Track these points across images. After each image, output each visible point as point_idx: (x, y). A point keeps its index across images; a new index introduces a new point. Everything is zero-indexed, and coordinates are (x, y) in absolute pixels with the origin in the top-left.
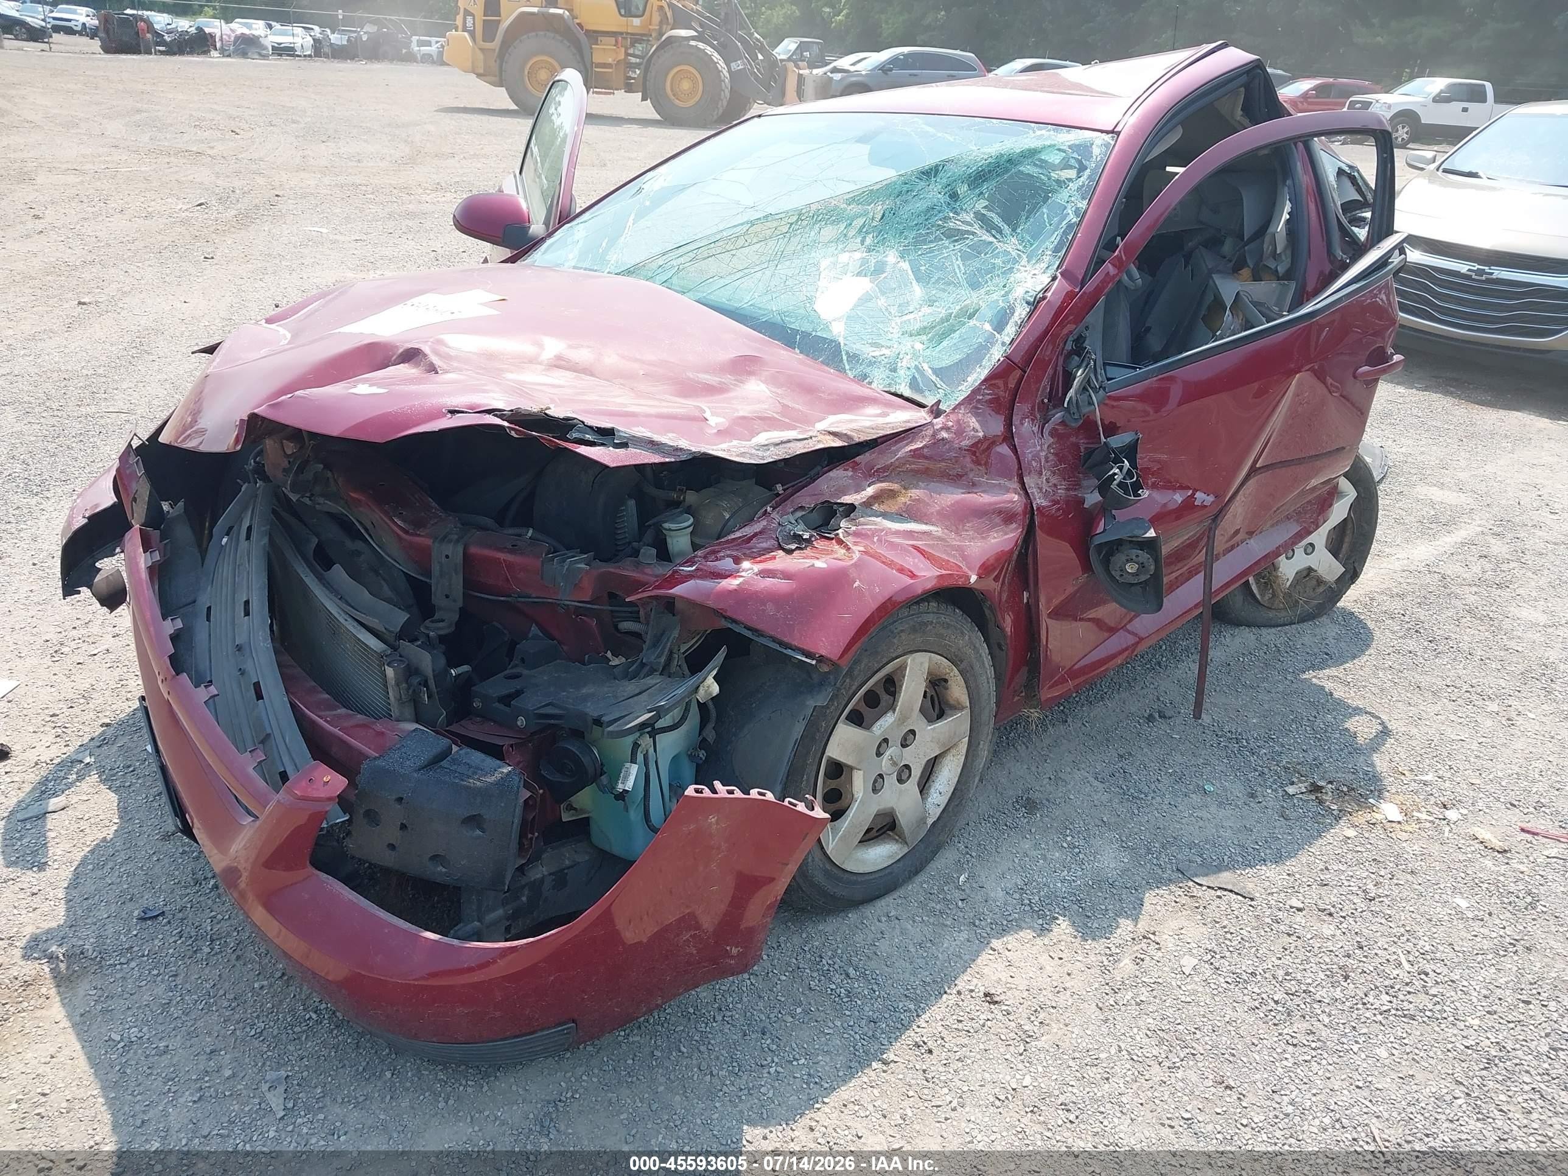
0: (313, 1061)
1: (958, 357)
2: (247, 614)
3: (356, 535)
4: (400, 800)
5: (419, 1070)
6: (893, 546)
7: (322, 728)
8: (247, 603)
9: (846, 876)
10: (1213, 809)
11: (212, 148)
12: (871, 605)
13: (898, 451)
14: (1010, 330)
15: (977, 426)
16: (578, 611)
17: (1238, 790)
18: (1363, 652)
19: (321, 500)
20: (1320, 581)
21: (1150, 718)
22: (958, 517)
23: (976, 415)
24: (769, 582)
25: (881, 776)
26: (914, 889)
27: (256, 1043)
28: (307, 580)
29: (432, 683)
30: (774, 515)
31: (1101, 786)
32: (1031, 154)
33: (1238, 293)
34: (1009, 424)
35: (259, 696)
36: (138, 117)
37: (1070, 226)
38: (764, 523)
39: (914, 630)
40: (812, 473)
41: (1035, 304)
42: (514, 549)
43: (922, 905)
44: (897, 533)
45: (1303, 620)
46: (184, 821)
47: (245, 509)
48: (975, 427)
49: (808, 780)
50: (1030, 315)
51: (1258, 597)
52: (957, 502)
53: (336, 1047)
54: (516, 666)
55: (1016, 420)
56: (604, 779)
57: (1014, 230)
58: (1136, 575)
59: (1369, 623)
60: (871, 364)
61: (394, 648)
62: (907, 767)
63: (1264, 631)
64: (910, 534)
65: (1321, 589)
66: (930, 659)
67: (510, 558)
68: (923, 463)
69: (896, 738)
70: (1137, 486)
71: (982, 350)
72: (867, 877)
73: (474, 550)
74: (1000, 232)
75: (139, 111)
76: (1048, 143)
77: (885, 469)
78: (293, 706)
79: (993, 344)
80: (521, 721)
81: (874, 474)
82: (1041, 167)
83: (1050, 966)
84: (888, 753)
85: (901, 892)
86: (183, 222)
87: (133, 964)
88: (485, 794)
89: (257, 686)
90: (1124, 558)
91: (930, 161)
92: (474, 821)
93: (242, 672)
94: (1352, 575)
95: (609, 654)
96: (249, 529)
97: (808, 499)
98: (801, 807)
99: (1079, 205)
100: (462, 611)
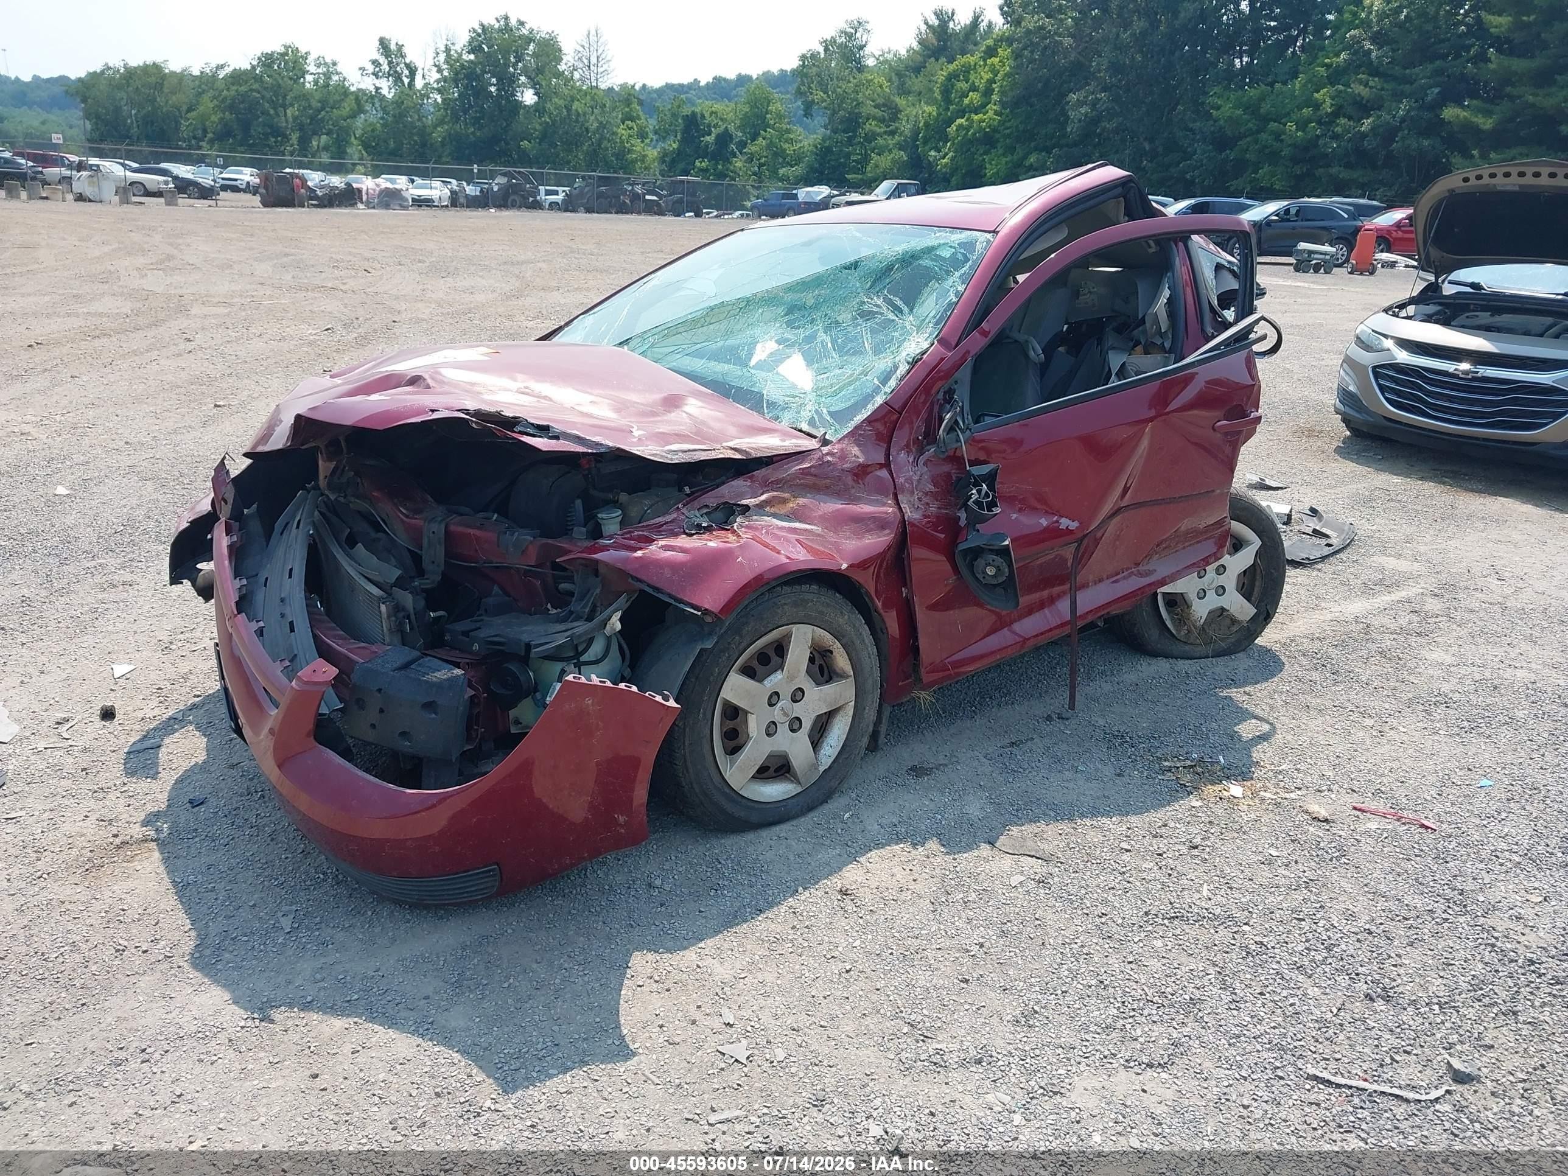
0: (316, 903)
1: (848, 404)
2: (290, 576)
3: (377, 528)
4: (380, 690)
5: (392, 912)
6: (777, 537)
7: (335, 649)
8: (291, 570)
9: (744, 801)
10: (1081, 783)
11: (344, 284)
12: (748, 575)
13: (790, 468)
14: (892, 383)
15: (858, 453)
16: (527, 573)
17: (1108, 771)
18: (1267, 679)
19: (352, 499)
20: (1234, 621)
21: (1049, 718)
22: (837, 522)
23: (858, 446)
24: (669, 553)
25: (774, 723)
26: (806, 821)
27: (278, 890)
28: (338, 556)
29: (413, 617)
30: (684, 511)
31: (988, 762)
32: (930, 250)
33: (1124, 364)
34: (887, 455)
35: (292, 630)
36: (285, 259)
37: (950, 304)
38: (675, 515)
39: (795, 605)
40: (718, 481)
41: (914, 363)
42: (481, 527)
43: (809, 831)
44: (782, 528)
45: (1218, 654)
46: (237, 724)
47: (298, 509)
48: (857, 454)
49: (704, 714)
50: (908, 372)
51: (1174, 632)
52: (838, 510)
53: (335, 896)
54: (481, 615)
55: (893, 451)
56: (538, 695)
57: (911, 310)
58: (994, 576)
59: (1282, 658)
60: (784, 409)
61: (390, 594)
62: (798, 719)
63: (1181, 662)
64: (794, 531)
65: (1235, 628)
66: (813, 632)
67: (478, 533)
68: (810, 480)
69: (786, 693)
70: (991, 505)
71: (868, 398)
72: (764, 806)
73: (452, 528)
74: (901, 312)
75: (286, 255)
76: (942, 242)
77: (778, 482)
78: (315, 636)
79: (877, 394)
80: (476, 646)
81: (767, 485)
82: (935, 260)
83: (900, 874)
84: (779, 704)
85: (794, 823)
86: (311, 344)
87: (197, 839)
88: (440, 686)
89: (291, 623)
90: (983, 562)
91: (852, 258)
92: (429, 706)
93: (283, 616)
94: (1265, 615)
95: (549, 606)
96: (299, 522)
97: (712, 500)
98: (659, 698)
99: (959, 288)
100: (443, 574)
